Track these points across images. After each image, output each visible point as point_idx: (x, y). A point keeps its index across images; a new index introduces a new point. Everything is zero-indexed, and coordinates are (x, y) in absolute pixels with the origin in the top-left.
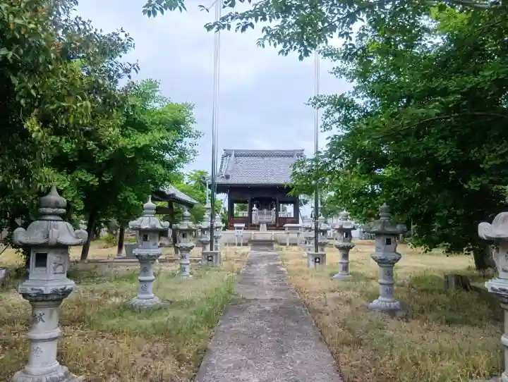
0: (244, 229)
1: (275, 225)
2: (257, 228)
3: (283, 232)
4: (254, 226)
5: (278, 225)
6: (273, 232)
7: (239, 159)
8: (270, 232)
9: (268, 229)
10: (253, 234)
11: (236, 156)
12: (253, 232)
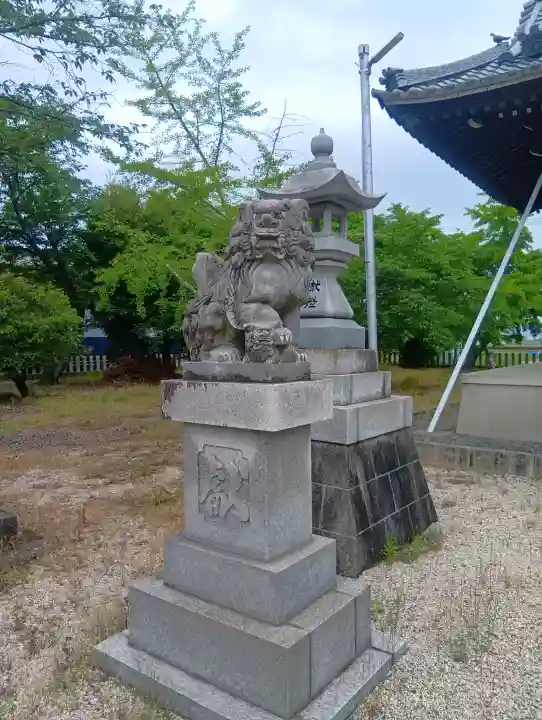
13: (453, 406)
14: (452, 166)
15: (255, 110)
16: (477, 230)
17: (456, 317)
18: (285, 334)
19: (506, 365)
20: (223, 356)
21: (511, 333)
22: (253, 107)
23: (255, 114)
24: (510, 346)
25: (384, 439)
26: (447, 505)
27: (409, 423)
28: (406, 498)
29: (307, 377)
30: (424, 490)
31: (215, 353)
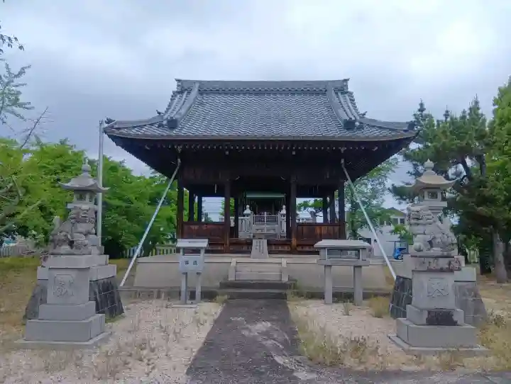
0: (207, 251)
1: (287, 243)
2: (245, 248)
3: (313, 259)
4: (239, 244)
5: (294, 242)
6: (284, 260)
7: (208, 99)
8: (275, 259)
9: (270, 252)
10: (232, 265)
11: (201, 92)
12: (233, 260)
13: (132, 276)
14: (137, 158)
15: (27, 106)
16: (152, 175)
17: (137, 228)
18: (86, 242)
19: (160, 254)
20: (66, 248)
21: (170, 237)
22: (25, 104)
23: (26, 108)
24: (168, 244)
25: (105, 280)
26: (127, 309)
27: (115, 274)
28: (113, 302)
29: (90, 254)
30: (119, 301)
31: (63, 247)
